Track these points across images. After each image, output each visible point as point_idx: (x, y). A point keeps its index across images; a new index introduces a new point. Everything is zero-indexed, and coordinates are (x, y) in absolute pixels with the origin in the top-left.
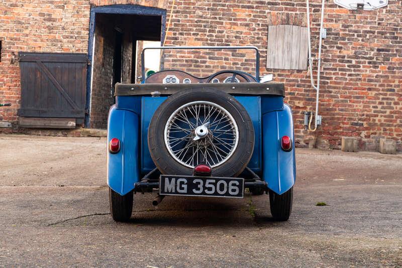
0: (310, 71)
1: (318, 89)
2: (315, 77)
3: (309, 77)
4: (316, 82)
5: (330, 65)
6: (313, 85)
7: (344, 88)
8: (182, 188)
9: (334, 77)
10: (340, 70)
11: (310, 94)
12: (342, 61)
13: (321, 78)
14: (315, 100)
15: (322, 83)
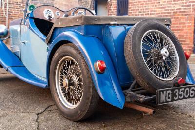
0: (3, 8)
1: (7, 17)
2: (6, 12)
3: (3, 11)
4: (6, 14)
5: (12, 6)
6: (5, 14)
7: (18, 17)
8: (169, 98)
9: (13, 11)
10: (16, 8)
11: (3, 19)
12: (17, 5)
13: (9, 12)
14: (6, 22)
15: (9, 14)
